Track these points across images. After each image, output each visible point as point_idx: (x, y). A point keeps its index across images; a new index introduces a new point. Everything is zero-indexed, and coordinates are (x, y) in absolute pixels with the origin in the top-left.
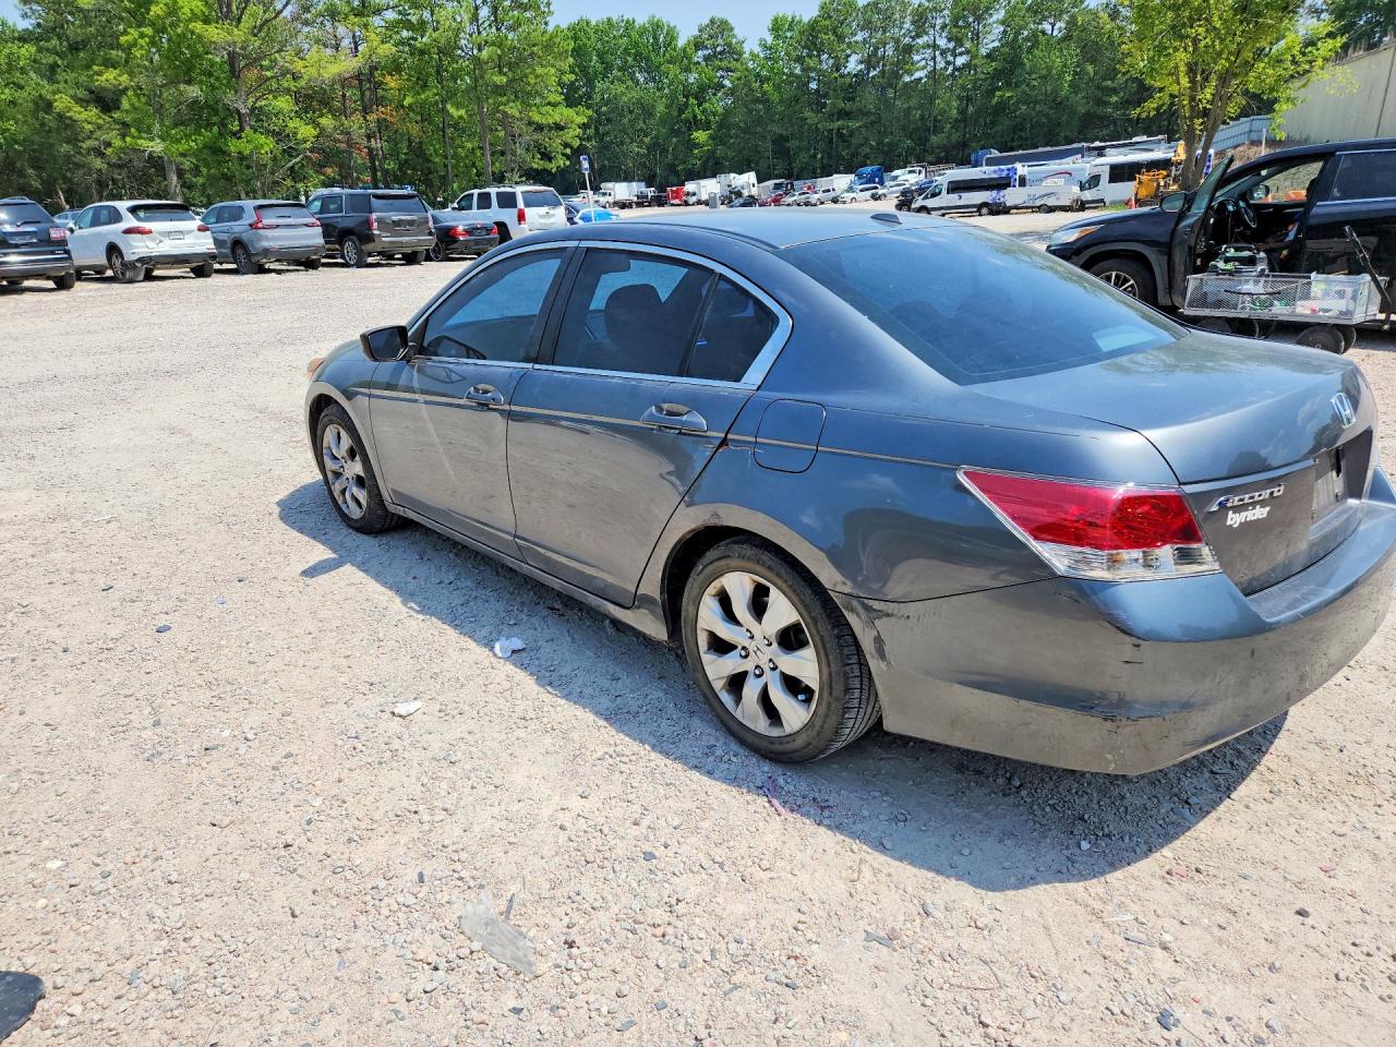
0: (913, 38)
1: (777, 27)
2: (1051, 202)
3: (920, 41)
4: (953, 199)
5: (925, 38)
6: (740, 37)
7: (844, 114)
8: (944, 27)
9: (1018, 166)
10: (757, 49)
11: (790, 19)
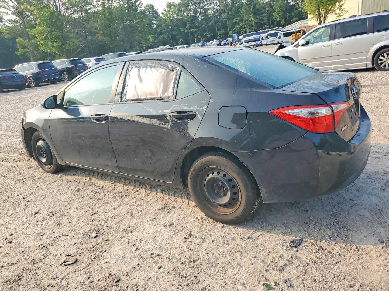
0: (208, 6)
1: (169, 5)
2: (273, 42)
3: (210, 7)
4: (247, 44)
5: (211, 7)
6: (156, 9)
7: (191, 27)
8: (216, 3)
9: (261, 35)
10: (163, 12)
11: (172, 3)
